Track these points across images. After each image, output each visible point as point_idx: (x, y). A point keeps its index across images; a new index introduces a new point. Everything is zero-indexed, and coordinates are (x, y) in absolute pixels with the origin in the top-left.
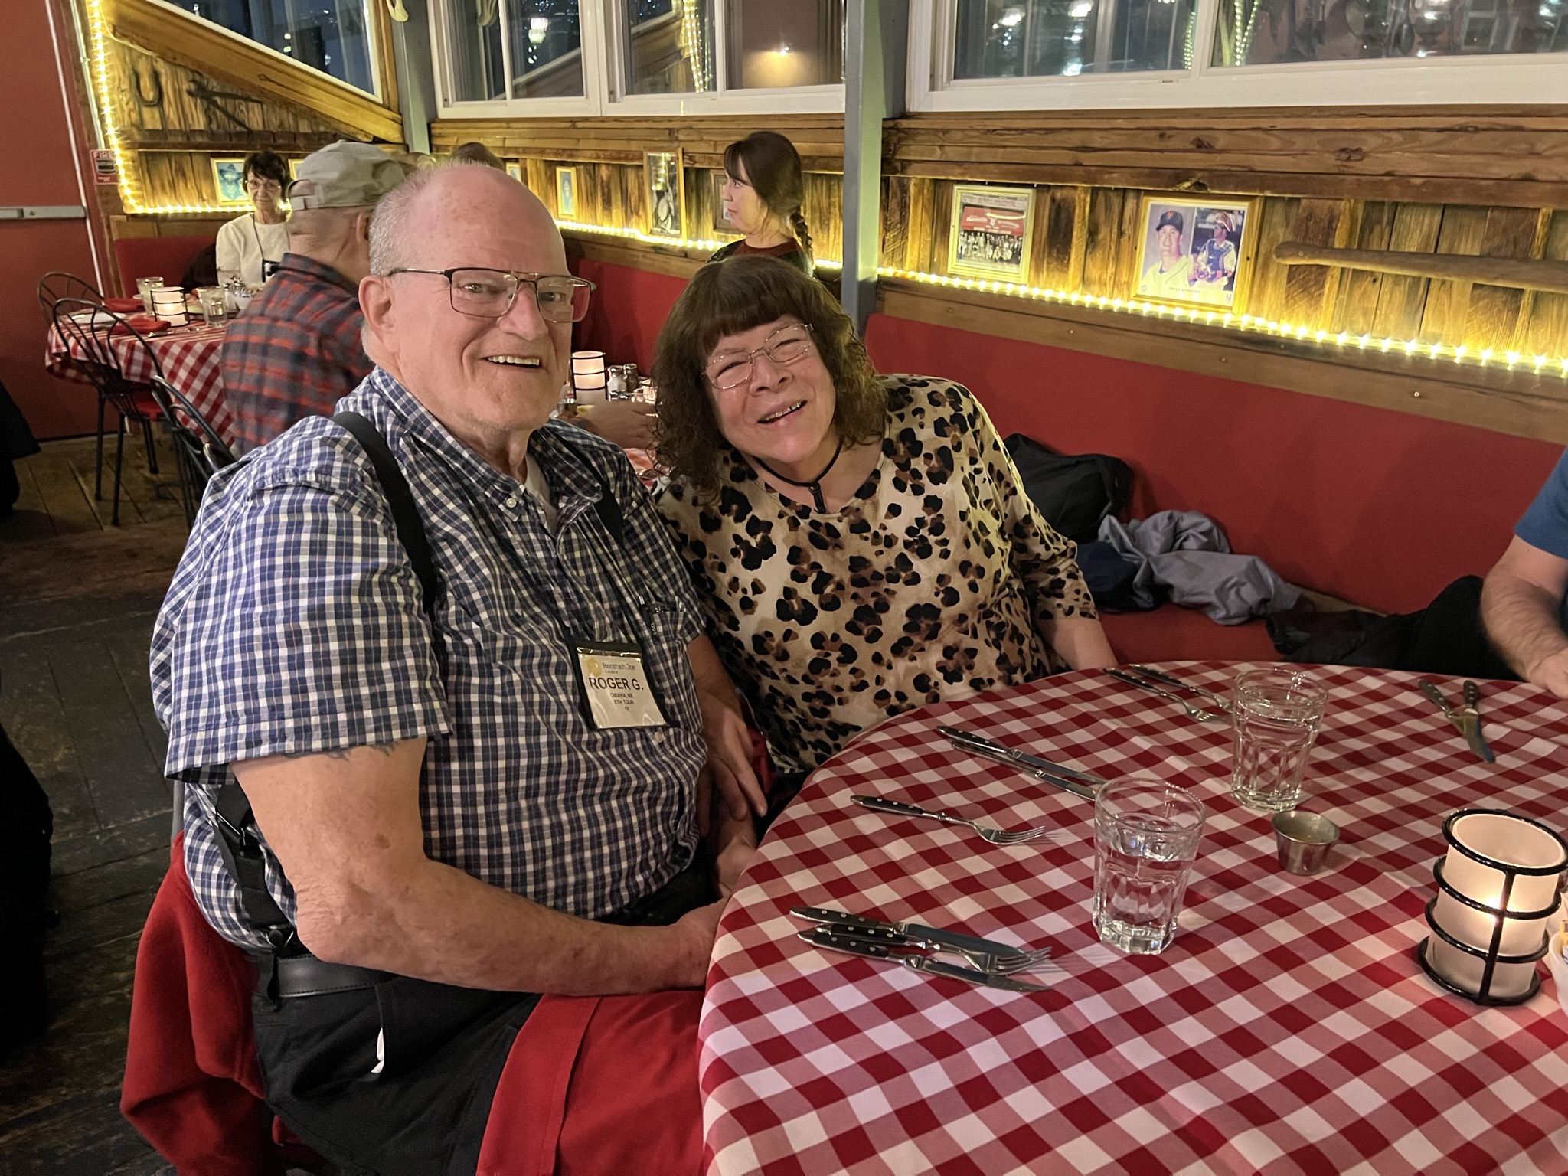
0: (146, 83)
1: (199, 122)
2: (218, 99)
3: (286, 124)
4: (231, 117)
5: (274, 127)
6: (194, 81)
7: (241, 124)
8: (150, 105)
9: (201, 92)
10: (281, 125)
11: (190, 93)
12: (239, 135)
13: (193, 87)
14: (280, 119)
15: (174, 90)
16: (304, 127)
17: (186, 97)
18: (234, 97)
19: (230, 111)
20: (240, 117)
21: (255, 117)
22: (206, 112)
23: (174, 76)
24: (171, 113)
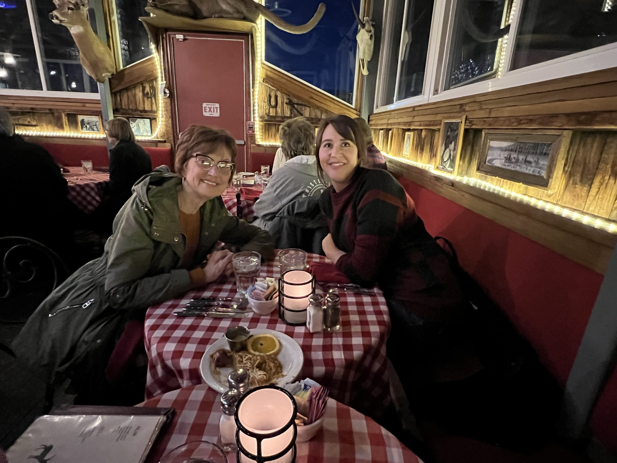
0: (273, 99)
1: (288, 113)
2: (296, 106)
3: (317, 115)
8: (273, 107)
9: (290, 103)
13: (288, 101)
14: (315, 113)
15: (282, 102)
16: (324, 116)
17: (285, 105)
18: (301, 105)
19: (299, 110)
21: (307, 112)
22: (291, 110)
24: (279, 110)
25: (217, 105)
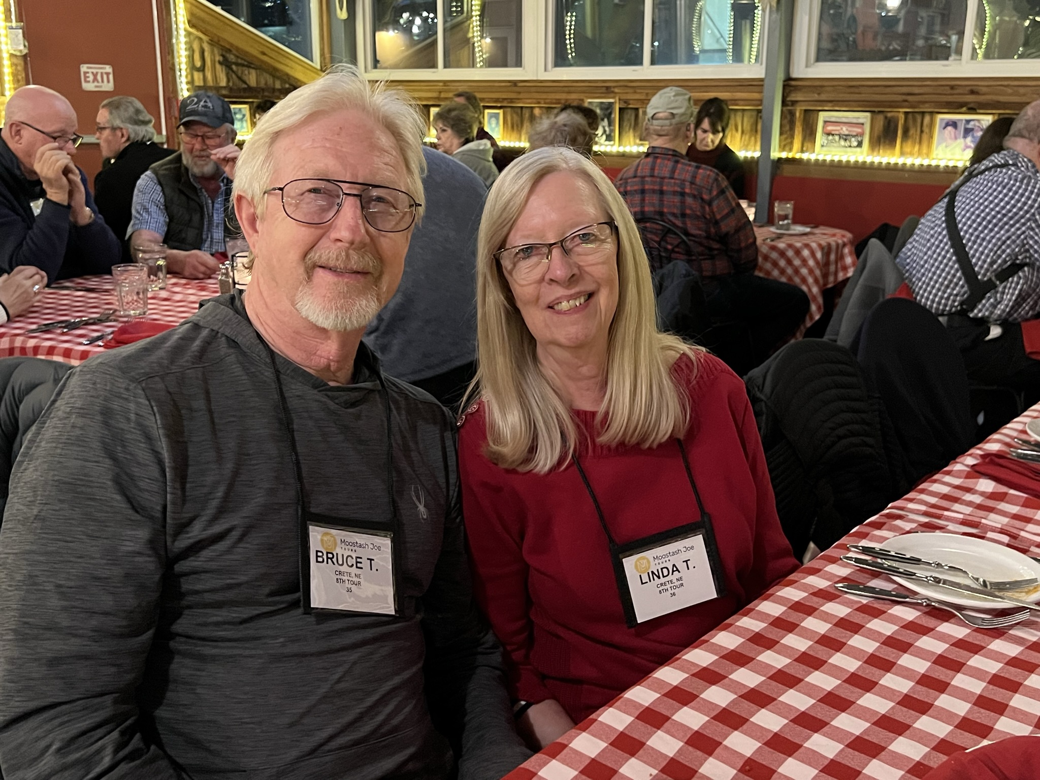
0: (197, 56)
1: (223, 83)
2: (234, 67)
3: (268, 83)
4: (240, 78)
5: (262, 85)
6: (223, 56)
7: (245, 82)
8: (198, 70)
9: (226, 63)
10: (266, 84)
11: (220, 63)
12: (245, 89)
13: (221, 59)
14: (267, 80)
15: (211, 61)
16: (278, 85)
17: (218, 66)
18: (243, 65)
19: (239, 74)
20: (245, 78)
21: (252, 79)
22: (227, 75)
23: (212, 52)
24: (209, 75)
25: (108, 69)
